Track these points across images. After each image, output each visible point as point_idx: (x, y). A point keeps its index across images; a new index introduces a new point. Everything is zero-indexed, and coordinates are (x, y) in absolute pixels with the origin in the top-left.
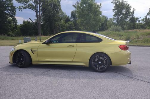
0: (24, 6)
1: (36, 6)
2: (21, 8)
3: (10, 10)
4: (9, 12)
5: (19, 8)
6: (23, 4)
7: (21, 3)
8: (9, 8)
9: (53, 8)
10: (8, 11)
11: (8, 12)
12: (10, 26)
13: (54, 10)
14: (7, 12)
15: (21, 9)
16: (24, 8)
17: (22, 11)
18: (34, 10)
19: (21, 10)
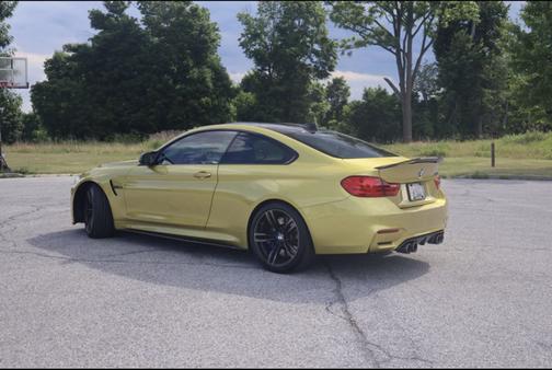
0: (358, 37)
1: (397, 32)
2: (349, 44)
3: (317, 53)
4: (315, 59)
5: (342, 47)
6: (354, 30)
7: (347, 28)
8: (316, 47)
9: (475, 38)
10: (309, 57)
11: (312, 60)
12: (314, 109)
13: (478, 42)
14: (308, 62)
15: (348, 47)
16: (359, 44)
17: (349, 54)
18: (390, 50)
19: (346, 52)
